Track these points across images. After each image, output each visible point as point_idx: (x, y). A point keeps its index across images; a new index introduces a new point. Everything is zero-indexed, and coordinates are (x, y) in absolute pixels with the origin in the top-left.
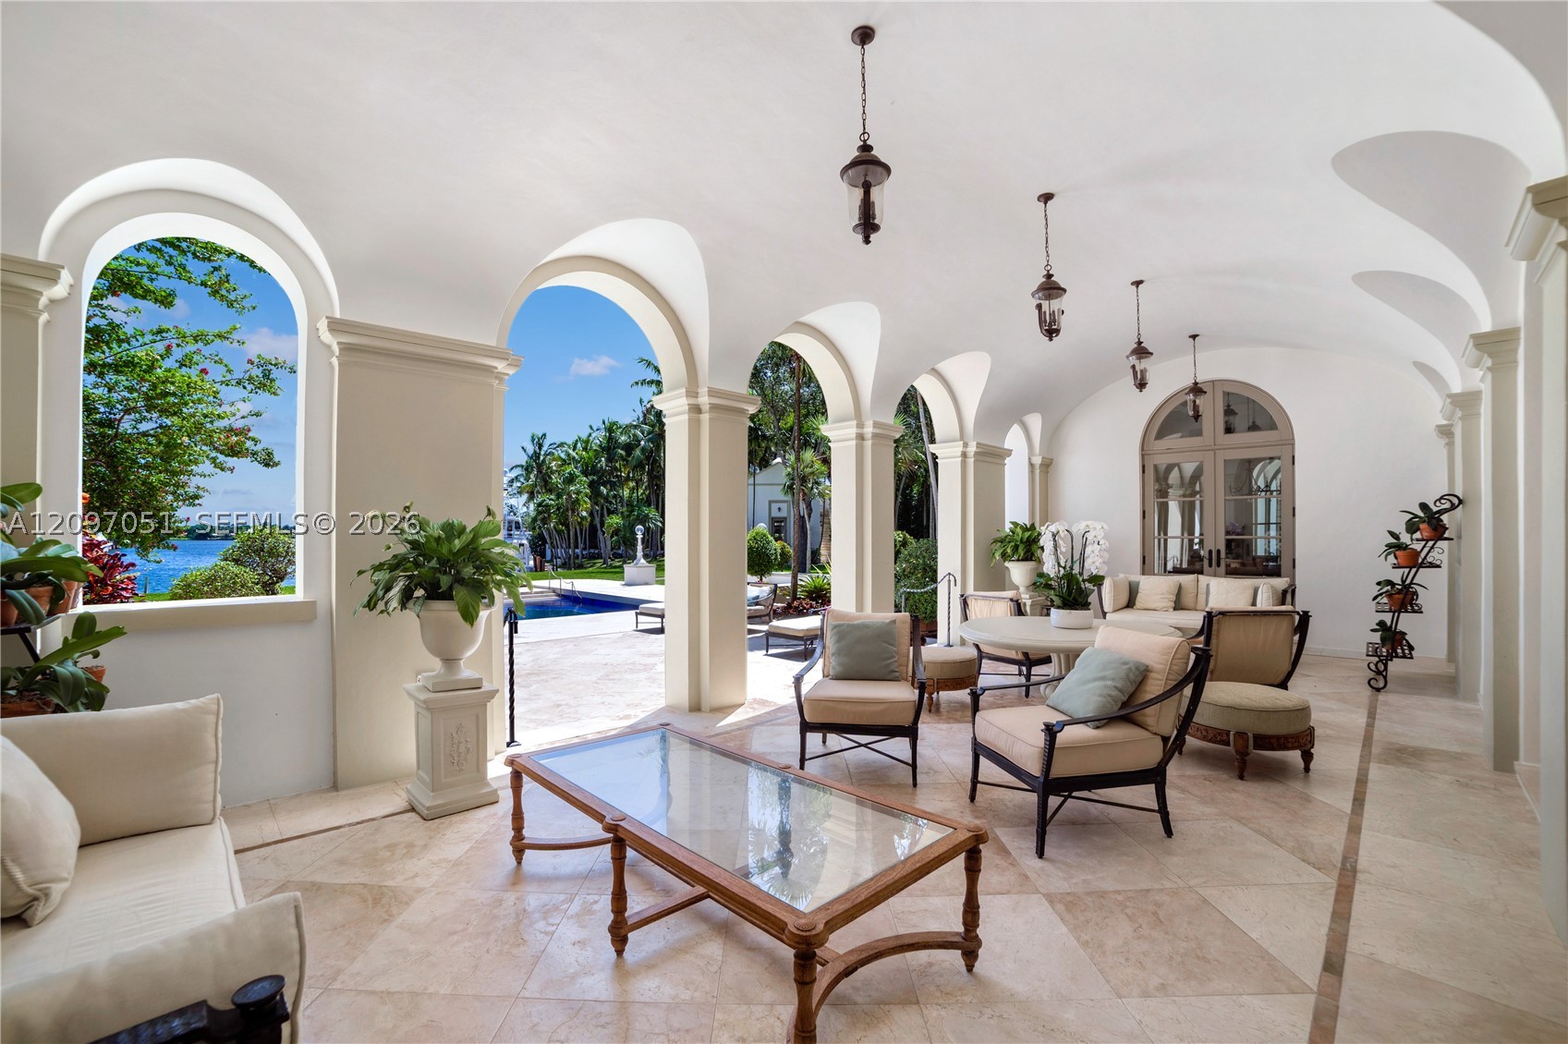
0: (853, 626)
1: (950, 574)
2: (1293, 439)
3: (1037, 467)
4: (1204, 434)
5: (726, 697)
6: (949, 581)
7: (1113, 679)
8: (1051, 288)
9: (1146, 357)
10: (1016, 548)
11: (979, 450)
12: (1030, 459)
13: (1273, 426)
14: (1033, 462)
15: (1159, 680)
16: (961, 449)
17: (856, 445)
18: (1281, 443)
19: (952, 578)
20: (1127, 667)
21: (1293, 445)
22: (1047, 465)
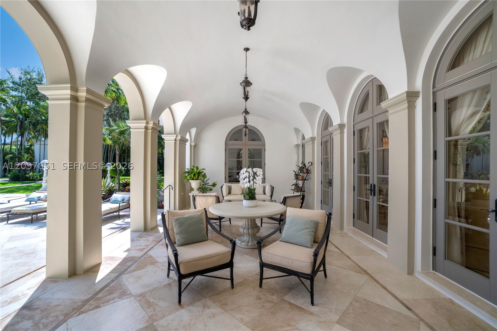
0: (184, 218)
1: (170, 185)
2: (265, 144)
3: (193, 146)
4: (243, 140)
5: (91, 262)
6: (170, 188)
7: (310, 228)
8: (247, 83)
9: (248, 114)
10: (194, 175)
11: (181, 139)
12: (190, 143)
13: (260, 140)
14: (191, 145)
15: (322, 226)
16: (175, 137)
17: (145, 131)
18: (262, 145)
19: (171, 187)
20: (312, 223)
21: (265, 146)
22: (195, 146)
